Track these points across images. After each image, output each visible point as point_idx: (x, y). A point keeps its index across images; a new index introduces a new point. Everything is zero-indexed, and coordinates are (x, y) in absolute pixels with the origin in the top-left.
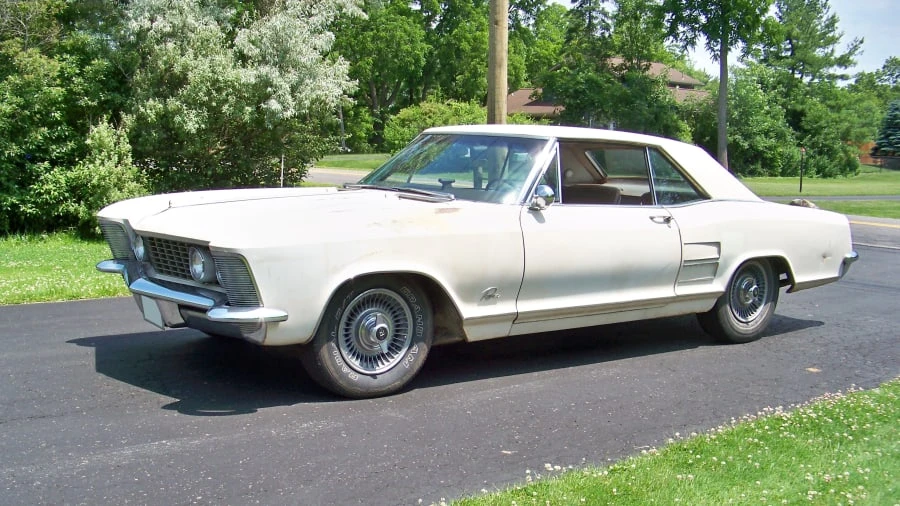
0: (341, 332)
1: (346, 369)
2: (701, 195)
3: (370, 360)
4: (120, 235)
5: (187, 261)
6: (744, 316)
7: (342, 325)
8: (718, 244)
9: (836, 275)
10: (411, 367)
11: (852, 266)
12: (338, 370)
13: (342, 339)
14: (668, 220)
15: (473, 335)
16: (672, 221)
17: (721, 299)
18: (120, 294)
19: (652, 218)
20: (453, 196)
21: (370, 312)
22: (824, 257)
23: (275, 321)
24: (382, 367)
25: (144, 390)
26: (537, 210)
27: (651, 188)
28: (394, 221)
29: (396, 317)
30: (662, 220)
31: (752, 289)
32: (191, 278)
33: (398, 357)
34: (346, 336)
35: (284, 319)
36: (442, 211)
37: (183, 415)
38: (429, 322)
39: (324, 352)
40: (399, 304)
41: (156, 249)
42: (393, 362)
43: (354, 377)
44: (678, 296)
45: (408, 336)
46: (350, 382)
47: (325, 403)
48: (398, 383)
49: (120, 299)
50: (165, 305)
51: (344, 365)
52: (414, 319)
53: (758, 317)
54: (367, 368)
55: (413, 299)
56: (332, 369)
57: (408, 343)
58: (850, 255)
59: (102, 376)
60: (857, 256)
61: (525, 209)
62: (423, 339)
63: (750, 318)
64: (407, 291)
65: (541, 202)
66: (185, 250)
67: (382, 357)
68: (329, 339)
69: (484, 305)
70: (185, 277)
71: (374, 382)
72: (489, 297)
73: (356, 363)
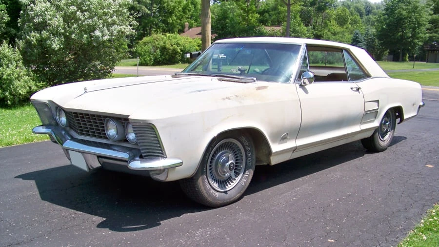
0: (208, 168)
1: (212, 191)
2: (367, 76)
3: (223, 183)
4: (46, 110)
5: (103, 127)
6: (383, 138)
7: (209, 164)
8: (378, 101)
9: (416, 114)
10: (245, 185)
11: (421, 108)
12: (208, 191)
13: (208, 172)
14: (358, 89)
15: (274, 161)
16: (360, 90)
17: (376, 130)
18: (36, 140)
19: (352, 88)
20: (255, 79)
21: (222, 154)
22: (413, 105)
23: (173, 167)
24: (229, 187)
25: (79, 212)
26: (303, 86)
27: (347, 72)
28: (237, 96)
29: (236, 155)
30: (355, 89)
31: (387, 124)
32: (106, 138)
33: (238, 179)
34: (210, 169)
35: (181, 164)
36: (259, 88)
37: (115, 233)
38: (254, 157)
39: (200, 181)
40: (238, 147)
41: (79, 120)
42: (235, 182)
43: (217, 195)
44: (362, 130)
45: (243, 166)
46: (214, 198)
47: (199, 213)
48: (238, 195)
49: (37, 143)
50: (89, 157)
51: (210, 188)
52: (246, 156)
53: (388, 137)
54: (222, 188)
55: (246, 143)
56: (204, 191)
57: (243, 170)
58: (421, 104)
59: (47, 203)
60: (424, 104)
61: (298, 86)
62: (251, 168)
63: (385, 138)
64: (243, 139)
65: (306, 81)
66: (101, 120)
67: (230, 179)
68: (202, 174)
69: (281, 143)
70: (101, 137)
71: (226, 197)
72: (284, 139)
73: (216, 185)
